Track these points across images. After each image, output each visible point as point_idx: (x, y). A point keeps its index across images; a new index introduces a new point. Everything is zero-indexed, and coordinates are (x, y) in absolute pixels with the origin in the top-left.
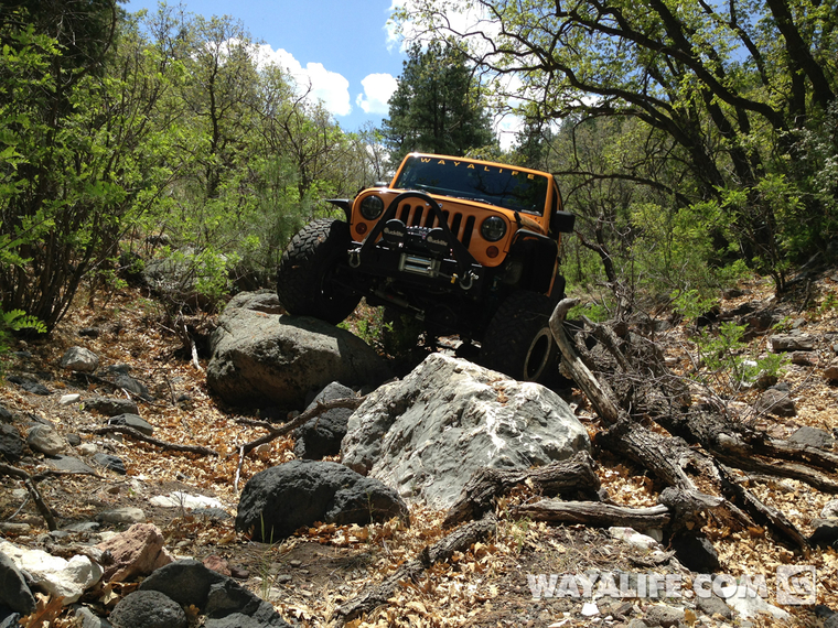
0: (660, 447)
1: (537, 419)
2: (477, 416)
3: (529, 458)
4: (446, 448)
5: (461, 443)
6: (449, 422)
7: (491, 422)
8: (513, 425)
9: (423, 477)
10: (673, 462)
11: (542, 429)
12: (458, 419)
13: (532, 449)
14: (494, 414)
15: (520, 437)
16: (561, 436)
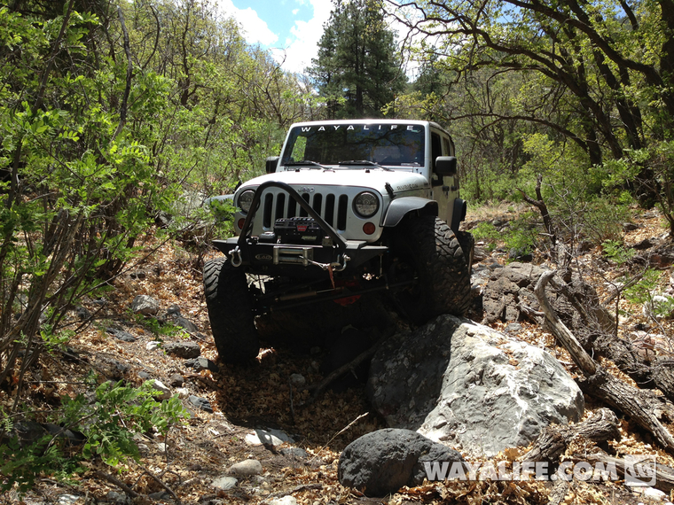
0: (636, 398)
1: (545, 381)
2: (498, 378)
3: (547, 416)
4: (473, 403)
5: (488, 400)
6: (473, 381)
7: (512, 386)
8: (530, 387)
9: (456, 425)
10: (648, 412)
11: (550, 389)
12: (480, 378)
13: (548, 409)
14: (513, 378)
15: (536, 399)
16: (565, 395)
